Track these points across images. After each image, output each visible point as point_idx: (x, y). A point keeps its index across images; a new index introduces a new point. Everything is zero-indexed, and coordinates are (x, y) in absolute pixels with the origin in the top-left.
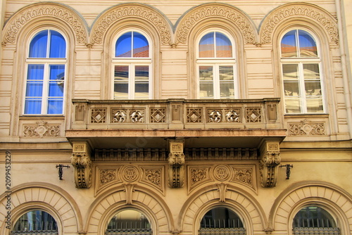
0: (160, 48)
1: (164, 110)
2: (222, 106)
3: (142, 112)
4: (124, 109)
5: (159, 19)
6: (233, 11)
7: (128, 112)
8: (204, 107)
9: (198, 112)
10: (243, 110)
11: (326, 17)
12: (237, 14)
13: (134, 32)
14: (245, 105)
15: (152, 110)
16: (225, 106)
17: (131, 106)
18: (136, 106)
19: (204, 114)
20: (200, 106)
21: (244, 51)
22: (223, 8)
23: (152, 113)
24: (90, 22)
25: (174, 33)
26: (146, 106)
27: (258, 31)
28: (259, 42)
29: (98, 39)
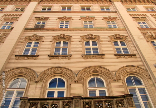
0: (70, 83)
1: (70, 103)
2: (102, 100)
3: (58, 104)
4: (48, 103)
5: (70, 72)
6: (103, 69)
7: (50, 104)
8: (92, 101)
9: (89, 103)
10: (114, 101)
11: (143, 70)
12: (104, 70)
13: (58, 78)
14: (115, 99)
15: (63, 103)
16: (104, 100)
17: (52, 101)
18: (55, 101)
19: (93, 104)
20: (90, 100)
21: (110, 83)
22: (98, 68)
23: (63, 104)
24: (38, 74)
25: (76, 76)
26: (61, 101)
27: (115, 75)
28: (116, 79)
29: (41, 80)
